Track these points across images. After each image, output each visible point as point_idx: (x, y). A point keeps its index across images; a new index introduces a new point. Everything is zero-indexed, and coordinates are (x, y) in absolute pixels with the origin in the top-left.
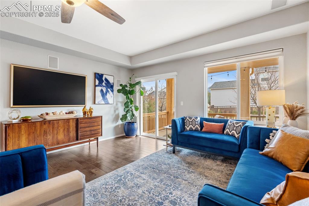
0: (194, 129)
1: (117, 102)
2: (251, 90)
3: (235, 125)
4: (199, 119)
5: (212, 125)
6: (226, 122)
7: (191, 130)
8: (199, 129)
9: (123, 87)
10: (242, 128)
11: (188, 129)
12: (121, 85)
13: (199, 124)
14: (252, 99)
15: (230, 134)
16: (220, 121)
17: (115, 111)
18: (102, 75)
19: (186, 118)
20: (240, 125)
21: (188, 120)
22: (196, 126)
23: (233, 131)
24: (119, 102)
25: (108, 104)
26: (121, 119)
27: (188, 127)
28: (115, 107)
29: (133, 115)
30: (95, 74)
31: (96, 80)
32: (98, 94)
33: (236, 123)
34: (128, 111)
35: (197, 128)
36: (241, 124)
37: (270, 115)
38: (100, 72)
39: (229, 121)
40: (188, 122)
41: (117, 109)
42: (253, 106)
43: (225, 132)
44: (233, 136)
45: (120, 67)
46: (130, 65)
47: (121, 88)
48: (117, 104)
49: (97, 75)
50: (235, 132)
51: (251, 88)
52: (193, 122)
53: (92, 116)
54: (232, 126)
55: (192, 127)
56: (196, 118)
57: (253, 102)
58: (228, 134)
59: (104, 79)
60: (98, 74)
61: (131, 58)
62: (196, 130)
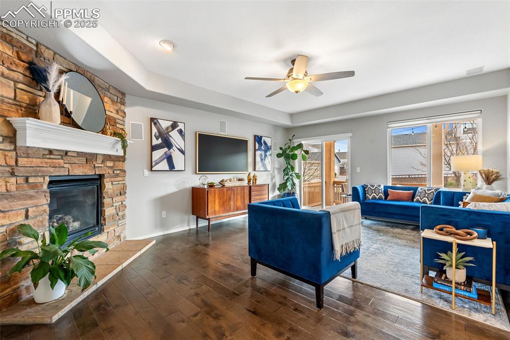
0: (377, 197)
1: (274, 168)
2: (446, 151)
3: (427, 192)
4: (382, 187)
5: (399, 193)
6: (415, 190)
7: (374, 198)
8: (384, 197)
9: (283, 151)
10: (435, 194)
11: (370, 197)
12: (281, 148)
13: (383, 192)
14: (446, 163)
15: (421, 201)
16: (409, 189)
17: (272, 179)
18: (261, 137)
19: (367, 186)
20: (433, 192)
21: (369, 188)
22: (380, 194)
23: (424, 198)
24: (275, 168)
25: (266, 171)
26: (279, 189)
27: (370, 196)
28: (272, 175)
29: (294, 184)
30: (255, 136)
31: (257, 143)
32: (258, 159)
33: (427, 190)
34: (288, 179)
35: (381, 196)
36: (433, 190)
37: (465, 181)
38: (259, 134)
39: (419, 189)
40: (370, 191)
41: (274, 177)
42: (449, 175)
43: (415, 200)
44: (424, 202)
45: (276, 127)
46: (291, 124)
47: (281, 152)
48: (274, 171)
49: (257, 138)
50: (426, 199)
51: (445, 147)
52: (376, 190)
53: (257, 184)
54: (423, 194)
55: (375, 195)
56: (380, 186)
57: (448, 167)
58: (418, 201)
59: (262, 142)
60: (258, 136)
61: (292, 115)
62: (380, 199)
